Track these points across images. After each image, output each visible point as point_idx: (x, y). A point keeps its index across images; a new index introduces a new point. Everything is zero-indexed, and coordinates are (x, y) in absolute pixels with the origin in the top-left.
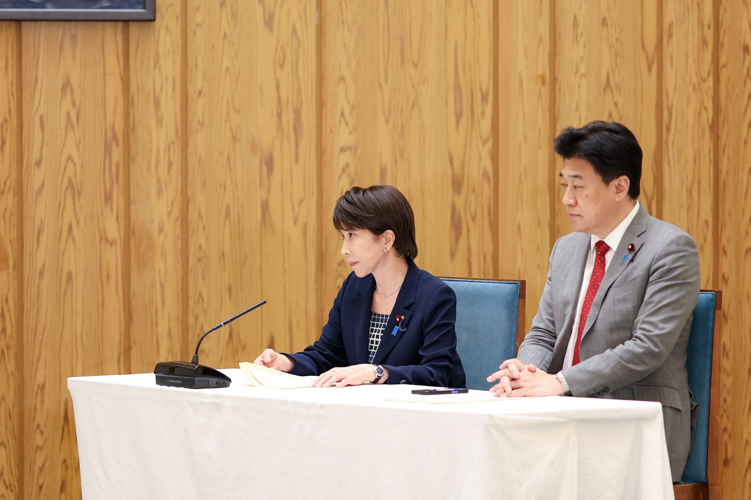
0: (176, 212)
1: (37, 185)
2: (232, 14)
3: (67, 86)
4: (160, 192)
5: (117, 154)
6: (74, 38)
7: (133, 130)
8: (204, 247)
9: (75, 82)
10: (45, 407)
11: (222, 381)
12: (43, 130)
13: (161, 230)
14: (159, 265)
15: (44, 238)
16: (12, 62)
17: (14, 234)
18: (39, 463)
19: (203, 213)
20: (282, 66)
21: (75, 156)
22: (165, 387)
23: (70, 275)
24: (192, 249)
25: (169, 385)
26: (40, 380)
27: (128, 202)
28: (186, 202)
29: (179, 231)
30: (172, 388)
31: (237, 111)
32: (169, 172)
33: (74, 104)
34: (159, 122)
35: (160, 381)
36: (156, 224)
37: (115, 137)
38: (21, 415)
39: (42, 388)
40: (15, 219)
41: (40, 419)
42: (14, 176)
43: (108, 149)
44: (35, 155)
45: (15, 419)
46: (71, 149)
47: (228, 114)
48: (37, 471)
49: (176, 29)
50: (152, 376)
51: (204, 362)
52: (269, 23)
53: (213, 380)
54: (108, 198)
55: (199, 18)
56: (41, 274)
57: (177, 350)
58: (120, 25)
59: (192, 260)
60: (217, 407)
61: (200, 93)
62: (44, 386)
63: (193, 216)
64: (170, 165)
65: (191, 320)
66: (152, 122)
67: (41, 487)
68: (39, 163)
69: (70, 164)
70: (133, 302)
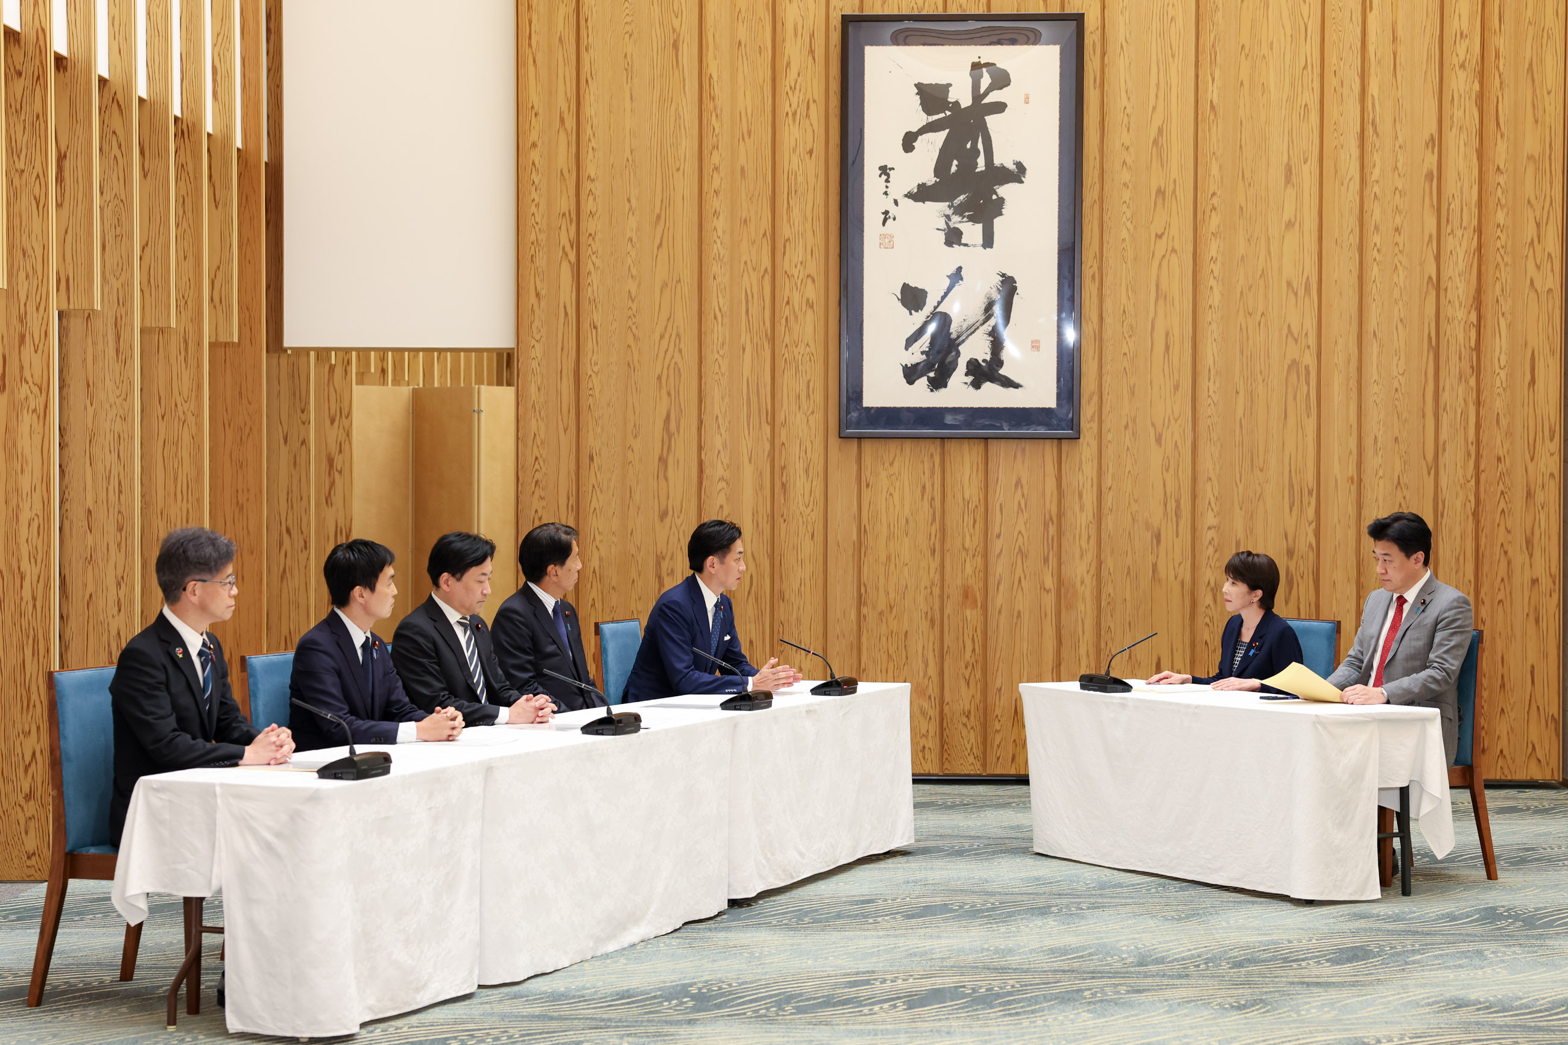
0: (1093, 570)
1: (997, 552)
2: (1133, 434)
3: (1018, 483)
4: (1082, 556)
5: (1052, 530)
6: (1024, 450)
7: (1064, 513)
8: (1112, 595)
9: (1024, 481)
10: (1002, 702)
11: (1126, 687)
12: (1002, 514)
13: (1082, 582)
14: (1081, 607)
15: (1001, 588)
16: (981, 467)
17: (981, 585)
18: (997, 742)
19: (1111, 571)
20: (1167, 470)
21: (1023, 532)
22: (1086, 692)
23: (1019, 612)
24: (1104, 596)
25: (1089, 690)
26: (998, 685)
27: (1060, 564)
28: (1100, 563)
29: (1094, 583)
30: (1092, 692)
31: (1136, 501)
32: (1088, 543)
33: (1023, 496)
34: (1082, 508)
35: (1083, 687)
36: (1079, 578)
37: (1051, 518)
38: (985, 708)
39: (1000, 690)
40: (982, 574)
41: (998, 712)
42: (982, 544)
43: (1046, 527)
44: (996, 530)
45: (981, 711)
46: (1021, 526)
47: (1129, 503)
48: (995, 747)
49: (1094, 444)
50: (1077, 684)
51: (1114, 674)
52: (1159, 440)
53: (1120, 687)
54: (1046, 560)
55: (1110, 437)
56: (1000, 612)
57: (1093, 665)
58: (1055, 441)
59: (1103, 604)
60: (1123, 705)
61: (1110, 489)
62: (1001, 688)
63: (1105, 573)
64: (1089, 538)
65: (1103, 645)
66: (1077, 508)
67: (998, 758)
68: (998, 536)
69: (1020, 536)
70: (1063, 632)
